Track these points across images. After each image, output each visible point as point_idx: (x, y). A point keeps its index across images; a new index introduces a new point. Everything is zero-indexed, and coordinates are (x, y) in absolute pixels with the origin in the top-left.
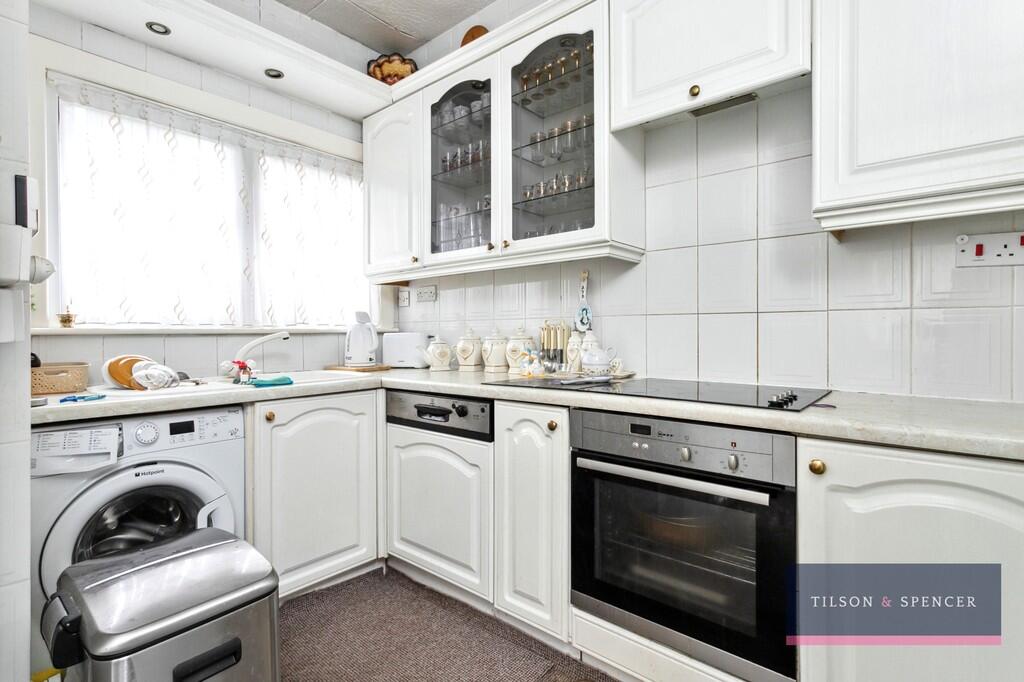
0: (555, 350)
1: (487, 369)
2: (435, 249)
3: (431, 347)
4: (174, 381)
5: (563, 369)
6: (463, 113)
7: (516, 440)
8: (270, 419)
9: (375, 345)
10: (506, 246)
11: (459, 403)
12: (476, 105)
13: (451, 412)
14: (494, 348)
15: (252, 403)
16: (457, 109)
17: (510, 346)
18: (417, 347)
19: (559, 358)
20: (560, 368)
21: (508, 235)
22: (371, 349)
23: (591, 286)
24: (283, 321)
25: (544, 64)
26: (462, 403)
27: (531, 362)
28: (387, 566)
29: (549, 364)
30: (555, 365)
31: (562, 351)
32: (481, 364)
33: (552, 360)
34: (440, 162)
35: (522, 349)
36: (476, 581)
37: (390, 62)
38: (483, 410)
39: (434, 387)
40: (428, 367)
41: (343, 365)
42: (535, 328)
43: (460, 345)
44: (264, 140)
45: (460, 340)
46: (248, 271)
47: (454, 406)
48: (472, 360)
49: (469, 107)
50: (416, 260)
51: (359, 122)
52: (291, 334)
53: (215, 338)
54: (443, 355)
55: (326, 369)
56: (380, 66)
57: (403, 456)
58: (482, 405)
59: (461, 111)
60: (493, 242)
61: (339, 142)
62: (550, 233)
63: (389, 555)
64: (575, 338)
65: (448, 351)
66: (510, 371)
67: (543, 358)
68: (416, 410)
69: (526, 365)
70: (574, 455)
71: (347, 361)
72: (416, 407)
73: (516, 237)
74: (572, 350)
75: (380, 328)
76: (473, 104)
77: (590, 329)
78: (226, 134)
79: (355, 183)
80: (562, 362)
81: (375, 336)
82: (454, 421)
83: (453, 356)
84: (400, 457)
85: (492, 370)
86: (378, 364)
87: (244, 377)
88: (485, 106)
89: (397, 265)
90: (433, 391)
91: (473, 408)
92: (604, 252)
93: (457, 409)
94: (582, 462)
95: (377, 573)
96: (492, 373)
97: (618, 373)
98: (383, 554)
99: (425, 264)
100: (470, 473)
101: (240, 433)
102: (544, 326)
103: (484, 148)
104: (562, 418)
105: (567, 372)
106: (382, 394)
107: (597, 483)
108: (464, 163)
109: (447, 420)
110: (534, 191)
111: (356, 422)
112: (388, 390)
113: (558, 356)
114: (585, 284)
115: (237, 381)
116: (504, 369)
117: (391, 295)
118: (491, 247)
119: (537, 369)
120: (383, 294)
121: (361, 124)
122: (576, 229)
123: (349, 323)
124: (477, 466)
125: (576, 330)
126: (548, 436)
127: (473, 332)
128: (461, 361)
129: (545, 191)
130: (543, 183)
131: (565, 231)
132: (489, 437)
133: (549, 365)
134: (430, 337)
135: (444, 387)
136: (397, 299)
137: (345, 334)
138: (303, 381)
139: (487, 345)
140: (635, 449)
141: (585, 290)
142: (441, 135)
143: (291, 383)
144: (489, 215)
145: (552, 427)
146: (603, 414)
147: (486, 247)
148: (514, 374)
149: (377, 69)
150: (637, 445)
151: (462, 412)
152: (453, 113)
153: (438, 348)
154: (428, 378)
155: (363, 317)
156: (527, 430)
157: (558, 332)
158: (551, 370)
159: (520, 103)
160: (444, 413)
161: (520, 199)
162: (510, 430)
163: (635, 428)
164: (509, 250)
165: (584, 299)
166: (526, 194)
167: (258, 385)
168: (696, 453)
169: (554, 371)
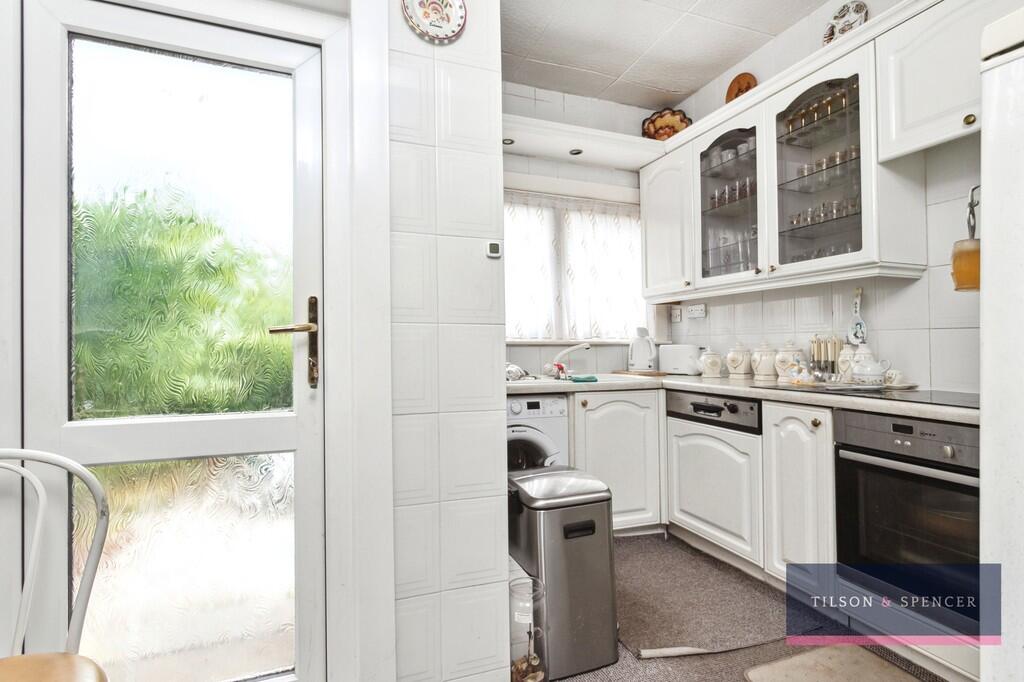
0: (826, 362)
1: (756, 377)
2: (705, 273)
3: (703, 358)
4: (522, 376)
5: (833, 379)
6: (730, 156)
7: (782, 434)
8: (584, 404)
9: (654, 355)
10: (773, 270)
11: (730, 402)
12: (743, 148)
13: (722, 409)
14: (764, 358)
15: (573, 393)
16: (724, 153)
17: (779, 357)
18: (691, 357)
19: (830, 368)
20: (830, 378)
21: (775, 260)
22: (649, 358)
23: (865, 304)
24: (582, 335)
25: (809, 105)
26: (733, 403)
27: (800, 371)
28: (668, 533)
29: (817, 373)
30: (826, 375)
31: (833, 362)
32: (750, 373)
33: (821, 370)
34: (709, 199)
35: (791, 360)
36: (748, 549)
37: (662, 117)
38: (752, 408)
39: (708, 388)
40: (700, 375)
41: (627, 370)
42: (805, 340)
43: (730, 356)
44: (567, 200)
45: (729, 352)
46: (559, 300)
47: (725, 404)
48: (742, 369)
49: (736, 149)
50: (689, 284)
51: (637, 172)
52: (592, 345)
53: (537, 348)
54: (714, 364)
55: (614, 373)
56: (653, 122)
57: (681, 444)
58: (752, 404)
59: (728, 155)
60: (759, 268)
61: (622, 192)
62: (818, 256)
63: (671, 523)
64: (847, 352)
65: (718, 360)
66: (779, 379)
67: (814, 369)
68: (692, 407)
69: (795, 374)
70: (837, 449)
71: (630, 367)
72: (692, 404)
73: (783, 261)
74: (843, 362)
75: (656, 341)
76: (740, 146)
77: (863, 342)
78: (544, 201)
79: (634, 222)
80: (833, 372)
81: (653, 347)
82: (726, 416)
83: (724, 365)
84: (679, 446)
85: (762, 378)
86: (656, 370)
87: (562, 376)
88: (751, 148)
89: (671, 287)
90: (707, 391)
91: (742, 406)
92: (875, 272)
93: (729, 407)
94: (844, 453)
95: (659, 536)
96: (760, 379)
97: (895, 384)
98: (665, 521)
99: (697, 287)
100: (741, 460)
101: (566, 413)
102: (814, 339)
103: (751, 184)
104: (826, 417)
105: (835, 381)
106: (662, 393)
107: (861, 473)
108: (732, 199)
109: (720, 415)
110: (801, 219)
111: (642, 413)
112: (667, 390)
113: (831, 367)
114: (858, 301)
115: (558, 378)
116: (773, 378)
117: (665, 314)
118: (758, 271)
119: (806, 378)
120: (658, 313)
121: (638, 173)
122: (846, 252)
123: (630, 336)
124: (747, 454)
125: (848, 343)
126: (812, 432)
127: (741, 345)
128: (731, 370)
129: (812, 219)
130: (810, 210)
131: (834, 254)
132: (758, 431)
133: (820, 375)
134: (701, 349)
135: (717, 389)
136: (670, 316)
137: (628, 345)
138: (605, 379)
139: (756, 356)
140: (897, 445)
141: (858, 306)
142: (710, 175)
143: (596, 381)
144: (757, 243)
145: (816, 424)
146: (866, 415)
147: (754, 271)
148: (782, 381)
149: (651, 126)
150: (899, 442)
151: (733, 410)
152: (721, 157)
153: (708, 358)
154: (701, 382)
155: (643, 332)
156: (791, 426)
157: (829, 345)
158: (821, 380)
159: (784, 142)
160: (718, 410)
161: (787, 227)
162: (776, 425)
163: (897, 428)
164: (775, 274)
165: (858, 314)
166: (792, 223)
167: (575, 381)
168: (960, 451)
169: (824, 381)
